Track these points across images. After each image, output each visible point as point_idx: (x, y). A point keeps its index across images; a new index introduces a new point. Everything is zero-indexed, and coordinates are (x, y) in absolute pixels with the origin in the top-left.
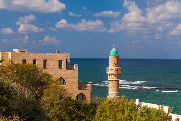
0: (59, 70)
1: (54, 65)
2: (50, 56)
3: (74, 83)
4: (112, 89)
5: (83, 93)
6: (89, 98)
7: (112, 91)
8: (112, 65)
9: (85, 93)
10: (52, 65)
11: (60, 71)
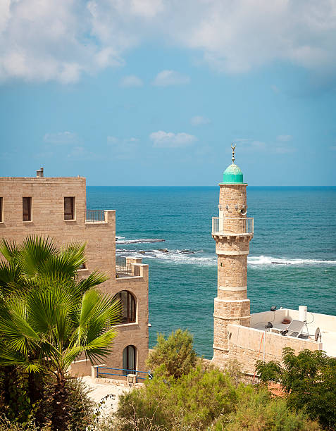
0: (66, 227)
1: (51, 212)
2: (41, 188)
3: (105, 263)
4: (231, 278)
5: (130, 290)
6: (144, 303)
7: (231, 284)
8: (230, 212)
9: (135, 289)
10: (46, 214)
11: (69, 229)
